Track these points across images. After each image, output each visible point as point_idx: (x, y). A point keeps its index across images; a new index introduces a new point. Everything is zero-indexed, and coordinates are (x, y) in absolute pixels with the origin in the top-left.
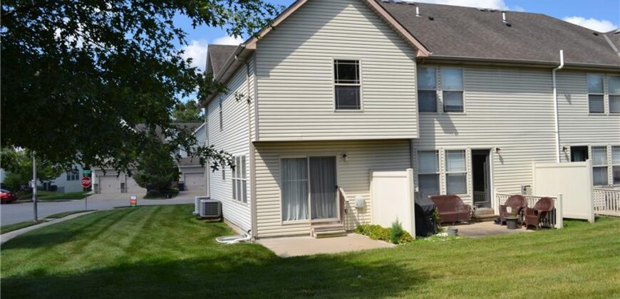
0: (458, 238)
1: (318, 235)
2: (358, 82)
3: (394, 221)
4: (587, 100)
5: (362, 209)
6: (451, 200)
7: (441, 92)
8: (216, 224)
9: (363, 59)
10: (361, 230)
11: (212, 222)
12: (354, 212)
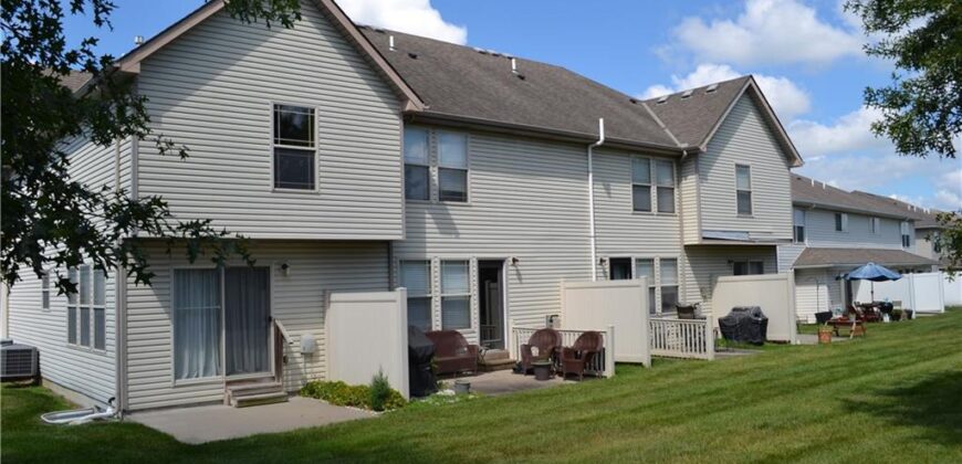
0: (471, 397)
1: (240, 402)
2: (313, 145)
3: (377, 373)
4: (631, 193)
5: (310, 356)
6: (449, 338)
7: (436, 169)
8: (26, 389)
9: (322, 108)
10: (311, 390)
11: (18, 386)
12: (299, 360)
